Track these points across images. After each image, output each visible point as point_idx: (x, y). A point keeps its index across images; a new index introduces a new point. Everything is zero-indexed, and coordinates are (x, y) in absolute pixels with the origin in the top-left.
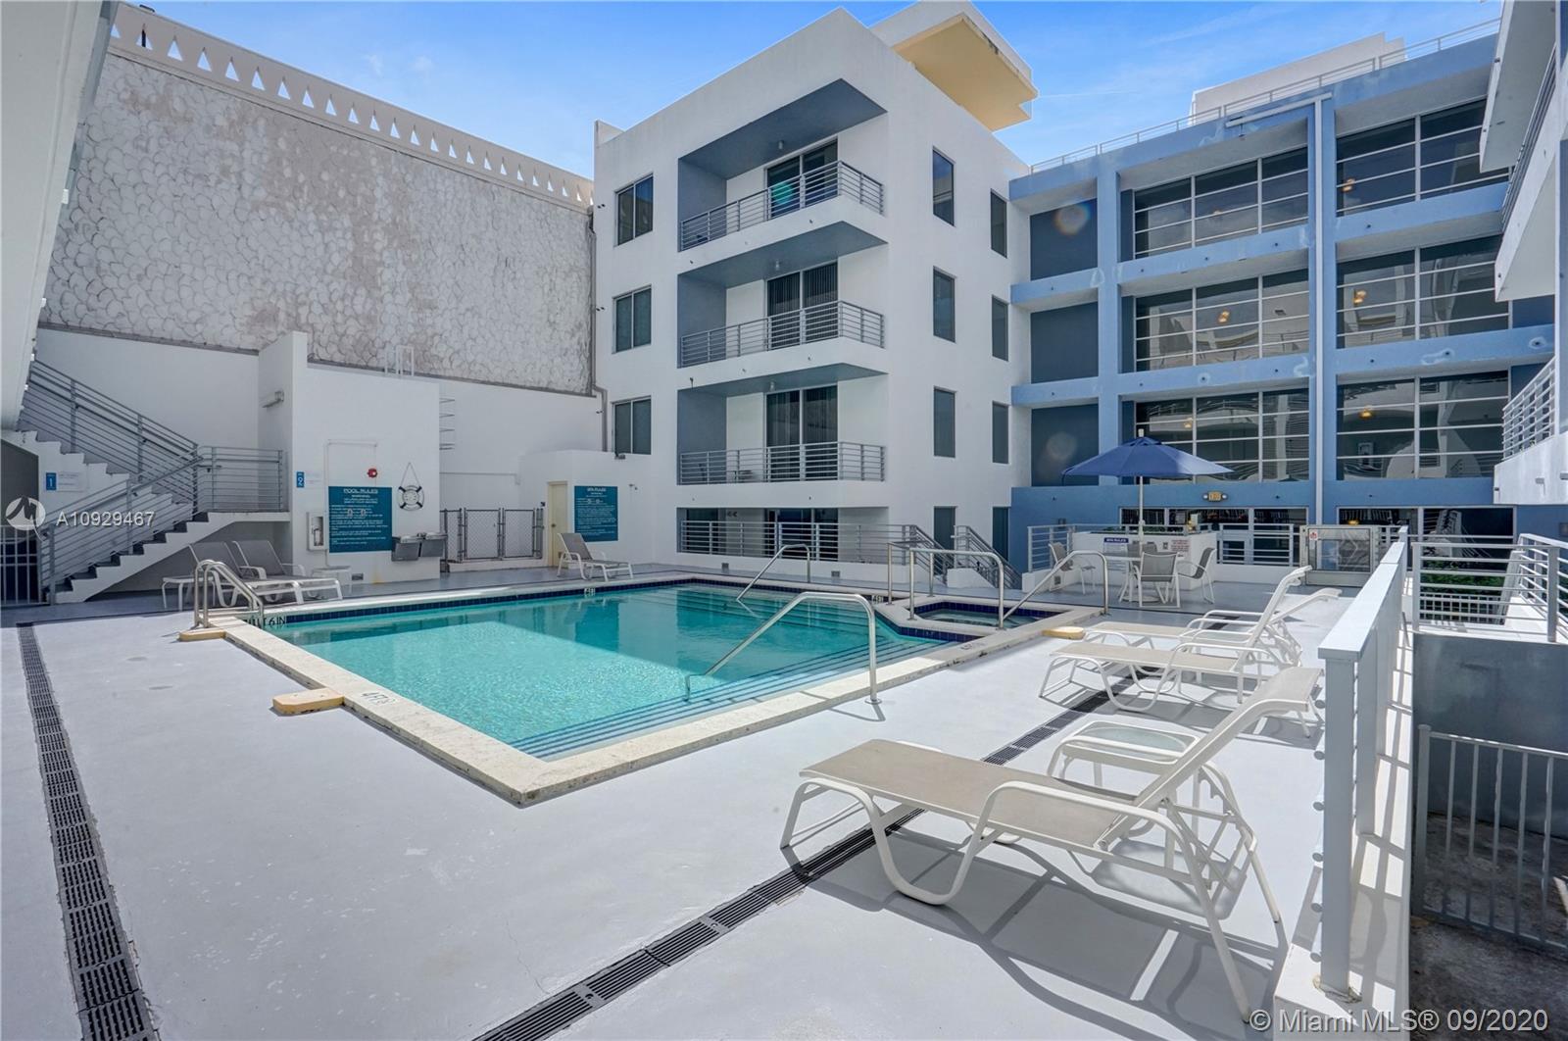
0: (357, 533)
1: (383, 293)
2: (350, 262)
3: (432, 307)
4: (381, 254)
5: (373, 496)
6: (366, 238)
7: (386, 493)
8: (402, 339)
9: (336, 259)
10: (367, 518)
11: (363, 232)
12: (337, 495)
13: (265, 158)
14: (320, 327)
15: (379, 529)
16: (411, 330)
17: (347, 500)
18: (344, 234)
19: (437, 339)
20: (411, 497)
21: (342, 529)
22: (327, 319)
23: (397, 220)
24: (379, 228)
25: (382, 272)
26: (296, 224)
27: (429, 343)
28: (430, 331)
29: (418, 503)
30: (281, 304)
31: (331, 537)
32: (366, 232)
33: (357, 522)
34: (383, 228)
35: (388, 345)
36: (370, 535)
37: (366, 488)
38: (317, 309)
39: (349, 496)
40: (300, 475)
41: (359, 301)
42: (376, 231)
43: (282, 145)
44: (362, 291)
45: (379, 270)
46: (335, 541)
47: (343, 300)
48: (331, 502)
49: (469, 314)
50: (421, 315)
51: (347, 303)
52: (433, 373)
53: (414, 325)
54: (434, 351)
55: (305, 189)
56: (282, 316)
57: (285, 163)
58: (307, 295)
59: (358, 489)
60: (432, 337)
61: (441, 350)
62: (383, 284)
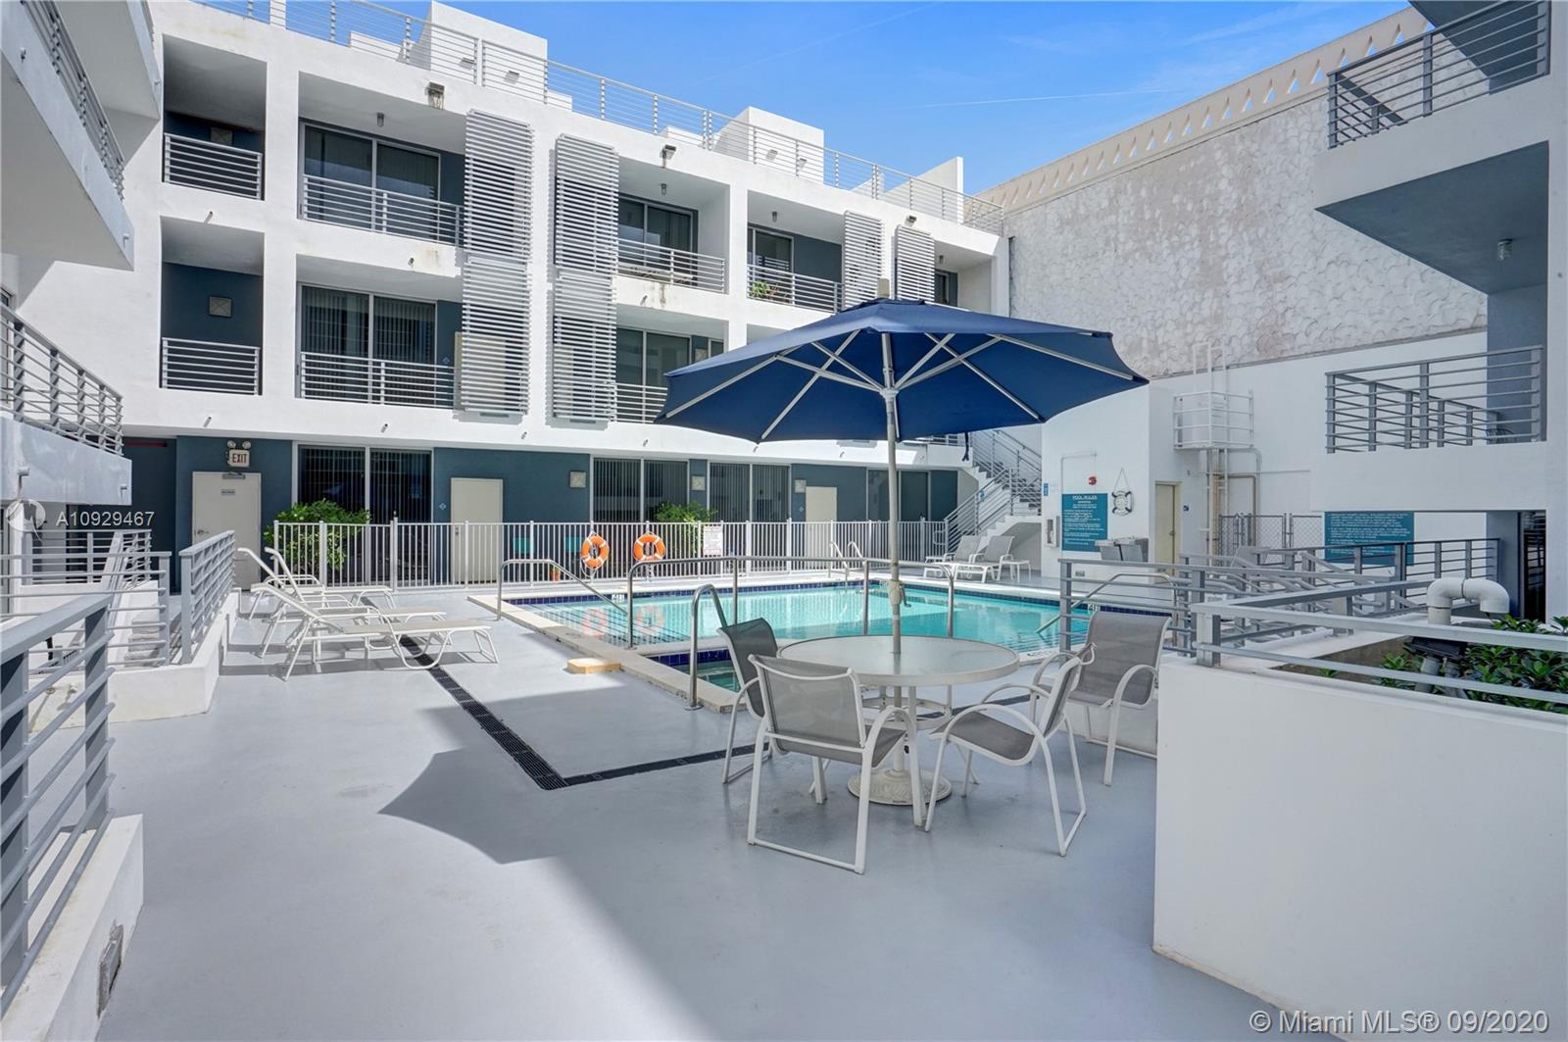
0: (1082, 535)
1: (1229, 285)
2: (1198, 269)
3: (1283, 278)
4: (1226, 247)
5: (1093, 502)
6: (1212, 239)
7: (1102, 499)
8: (1249, 329)
9: (1185, 272)
10: (1088, 522)
11: (1209, 234)
12: (1068, 501)
13: (1132, 213)
14: (1172, 343)
15: (1097, 532)
16: (1259, 313)
17: (1075, 506)
18: (1192, 244)
19: (1289, 314)
20: (1122, 502)
21: (1071, 531)
22: (1179, 333)
23: (1243, 201)
24: (1223, 220)
25: (1227, 265)
26: (1153, 259)
27: (1280, 322)
28: (1280, 309)
29: (1127, 509)
30: (1144, 334)
31: (1063, 536)
32: (1212, 231)
33: (1082, 525)
34: (1227, 219)
35: (1234, 340)
36: (1091, 537)
37: (1087, 495)
38: (1171, 326)
39: (1076, 502)
40: (1046, 486)
41: (1206, 305)
42: (1221, 225)
43: (1143, 193)
44: (1210, 293)
45: (1225, 264)
46: (1066, 540)
47: (1191, 309)
48: (1064, 508)
49: (1333, 267)
50: (1270, 294)
51: (1195, 310)
52: (1285, 355)
53: (1262, 308)
54: (1286, 330)
55: (1160, 222)
56: (1145, 344)
57: (1146, 207)
58: (1163, 317)
59: (1083, 495)
60: (1283, 314)
61: (1295, 325)
62: (1229, 277)
